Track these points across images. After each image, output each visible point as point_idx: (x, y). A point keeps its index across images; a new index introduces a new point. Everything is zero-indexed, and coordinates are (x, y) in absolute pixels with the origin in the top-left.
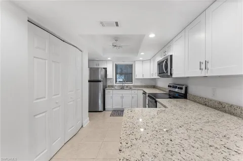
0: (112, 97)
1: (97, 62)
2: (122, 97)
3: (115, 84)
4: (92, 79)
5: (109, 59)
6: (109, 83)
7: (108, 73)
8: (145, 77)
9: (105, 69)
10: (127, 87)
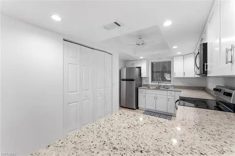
0: (145, 97)
1: (132, 62)
2: (156, 98)
3: (150, 83)
4: (128, 78)
5: (141, 58)
6: (144, 82)
7: (142, 72)
8: (186, 76)
9: (140, 68)
10: (164, 87)
